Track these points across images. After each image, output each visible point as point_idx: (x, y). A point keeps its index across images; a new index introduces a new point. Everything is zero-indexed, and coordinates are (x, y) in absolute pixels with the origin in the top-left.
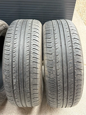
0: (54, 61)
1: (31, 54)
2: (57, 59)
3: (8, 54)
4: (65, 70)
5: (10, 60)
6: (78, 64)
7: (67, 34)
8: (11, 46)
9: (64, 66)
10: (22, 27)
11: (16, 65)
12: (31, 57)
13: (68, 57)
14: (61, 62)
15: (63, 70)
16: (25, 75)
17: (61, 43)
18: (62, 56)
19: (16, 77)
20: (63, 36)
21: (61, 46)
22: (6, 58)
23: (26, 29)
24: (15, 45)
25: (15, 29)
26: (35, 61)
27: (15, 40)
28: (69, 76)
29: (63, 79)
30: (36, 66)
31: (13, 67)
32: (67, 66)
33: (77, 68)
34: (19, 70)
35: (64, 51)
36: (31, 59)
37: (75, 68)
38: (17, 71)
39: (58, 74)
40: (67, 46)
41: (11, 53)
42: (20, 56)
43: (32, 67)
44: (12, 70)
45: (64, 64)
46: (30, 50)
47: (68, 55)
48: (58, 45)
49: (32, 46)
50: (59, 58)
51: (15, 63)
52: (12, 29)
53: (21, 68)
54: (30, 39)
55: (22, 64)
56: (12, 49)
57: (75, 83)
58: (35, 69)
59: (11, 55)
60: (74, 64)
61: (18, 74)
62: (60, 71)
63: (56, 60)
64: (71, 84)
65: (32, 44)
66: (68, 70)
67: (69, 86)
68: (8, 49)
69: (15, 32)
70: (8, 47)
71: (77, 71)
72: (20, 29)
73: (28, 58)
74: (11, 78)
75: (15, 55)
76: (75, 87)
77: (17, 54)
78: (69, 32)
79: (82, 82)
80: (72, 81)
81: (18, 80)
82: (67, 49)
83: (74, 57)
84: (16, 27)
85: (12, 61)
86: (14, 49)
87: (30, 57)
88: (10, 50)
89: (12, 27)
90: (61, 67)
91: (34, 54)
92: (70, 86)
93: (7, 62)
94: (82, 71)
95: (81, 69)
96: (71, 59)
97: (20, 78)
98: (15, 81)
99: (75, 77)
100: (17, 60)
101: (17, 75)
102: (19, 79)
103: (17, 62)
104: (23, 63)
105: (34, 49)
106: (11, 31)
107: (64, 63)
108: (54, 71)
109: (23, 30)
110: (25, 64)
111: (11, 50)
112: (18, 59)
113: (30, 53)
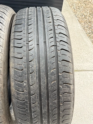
0: (25, 70)
2: (30, 67)
4: (43, 85)
6: (65, 76)
7: (49, 26)
9: (41, 78)
13: (48, 64)
14: (36, 72)
15: (40, 86)
17: (38, 41)
18: (39, 63)
20: (42, 29)
21: (38, 45)
28: (49, 95)
29: (41, 100)
32: (47, 78)
33: (62, 82)
35: (42, 54)
37: (60, 82)
39: (32, 92)
40: (47, 45)
45: (41, 76)
47: (48, 61)
48: (33, 44)
50: (34, 65)
57: (59, 106)
60: (58, 76)
62: (34, 88)
63: (28, 68)
64: (53, 108)
66: (49, 85)
67: (50, 112)
71: (63, 87)
76: (59, 113)
78: (52, 23)
79: (72, 104)
80: (54, 103)
82: (48, 49)
83: (58, 63)
90: (38, 81)
92: (52, 111)
94: (72, 87)
95: (69, 83)
96: (54, 67)
99: (59, 96)
107: (41, 73)
108: (25, 87)
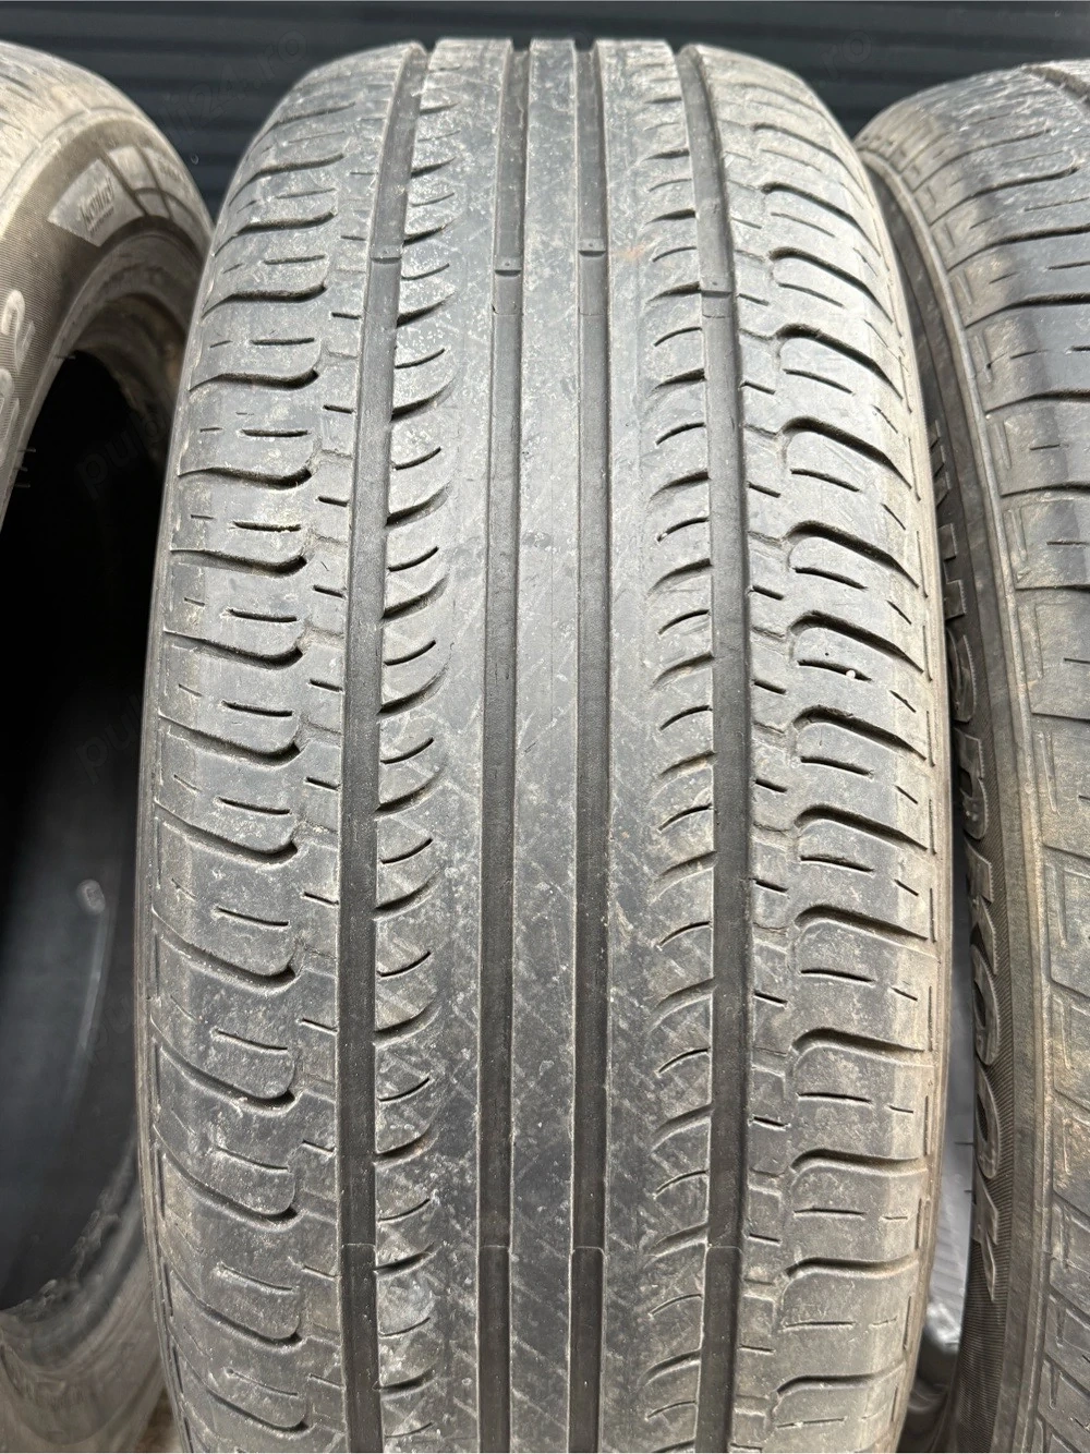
1: (762, 748)
3: (273, 736)
5: (315, 860)
8: (329, 567)
10: (515, 170)
11: (446, 987)
12: (764, 807)
16: (632, 1195)
19: (440, 1227)
22: (219, 819)
23: (620, 206)
24: (403, 543)
25: (392, 210)
26: (856, 902)
27: (406, 440)
30: (875, 1004)
31: (384, 1018)
34: (496, 1082)
36: (771, 856)
38: (457, 1109)
41: (330, 709)
42: (531, 792)
43: (787, 1022)
44: (358, 1077)
46: (725, 659)
49: (769, 568)
51: (419, 933)
52: (315, 207)
53: (551, 1048)
54: (719, 420)
55: (569, 968)
56: (350, 636)
58: (845, 1067)
59: (325, 755)
61: (473, 1179)
65: (771, 517)
68: (274, 640)
69: (387, 273)
70: (259, 591)
72: (489, 202)
73: (701, 834)
74: (335, 1249)
75: (420, 769)
77: (466, 748)
81: (472, 1304)
84: (401, 166)
85: (359, 901)
86: (399, 637)
87: (735, 815)
88: (314, 647)
89: (321, 176)
91: (823, 738)
93: (244, 900)
97: (530, 1246)
98: (411, 1315)
100: (466, 866)
101: (454, 1194)
102: (494, 1271)
103: (470, 920)
104: (593, 937)
105: (821, 642)
106: (296, 243)
109: (551, 213)
110: (638, 952)
111: (324, 658)
112: (475, 856)
113: (738, 718)
